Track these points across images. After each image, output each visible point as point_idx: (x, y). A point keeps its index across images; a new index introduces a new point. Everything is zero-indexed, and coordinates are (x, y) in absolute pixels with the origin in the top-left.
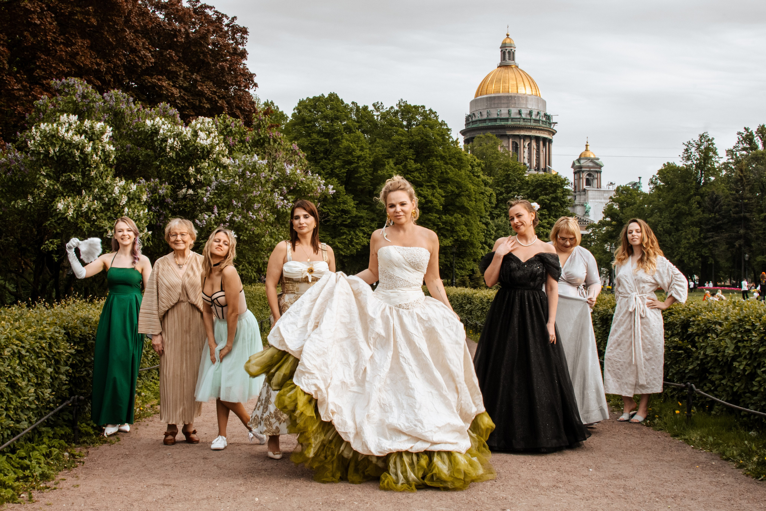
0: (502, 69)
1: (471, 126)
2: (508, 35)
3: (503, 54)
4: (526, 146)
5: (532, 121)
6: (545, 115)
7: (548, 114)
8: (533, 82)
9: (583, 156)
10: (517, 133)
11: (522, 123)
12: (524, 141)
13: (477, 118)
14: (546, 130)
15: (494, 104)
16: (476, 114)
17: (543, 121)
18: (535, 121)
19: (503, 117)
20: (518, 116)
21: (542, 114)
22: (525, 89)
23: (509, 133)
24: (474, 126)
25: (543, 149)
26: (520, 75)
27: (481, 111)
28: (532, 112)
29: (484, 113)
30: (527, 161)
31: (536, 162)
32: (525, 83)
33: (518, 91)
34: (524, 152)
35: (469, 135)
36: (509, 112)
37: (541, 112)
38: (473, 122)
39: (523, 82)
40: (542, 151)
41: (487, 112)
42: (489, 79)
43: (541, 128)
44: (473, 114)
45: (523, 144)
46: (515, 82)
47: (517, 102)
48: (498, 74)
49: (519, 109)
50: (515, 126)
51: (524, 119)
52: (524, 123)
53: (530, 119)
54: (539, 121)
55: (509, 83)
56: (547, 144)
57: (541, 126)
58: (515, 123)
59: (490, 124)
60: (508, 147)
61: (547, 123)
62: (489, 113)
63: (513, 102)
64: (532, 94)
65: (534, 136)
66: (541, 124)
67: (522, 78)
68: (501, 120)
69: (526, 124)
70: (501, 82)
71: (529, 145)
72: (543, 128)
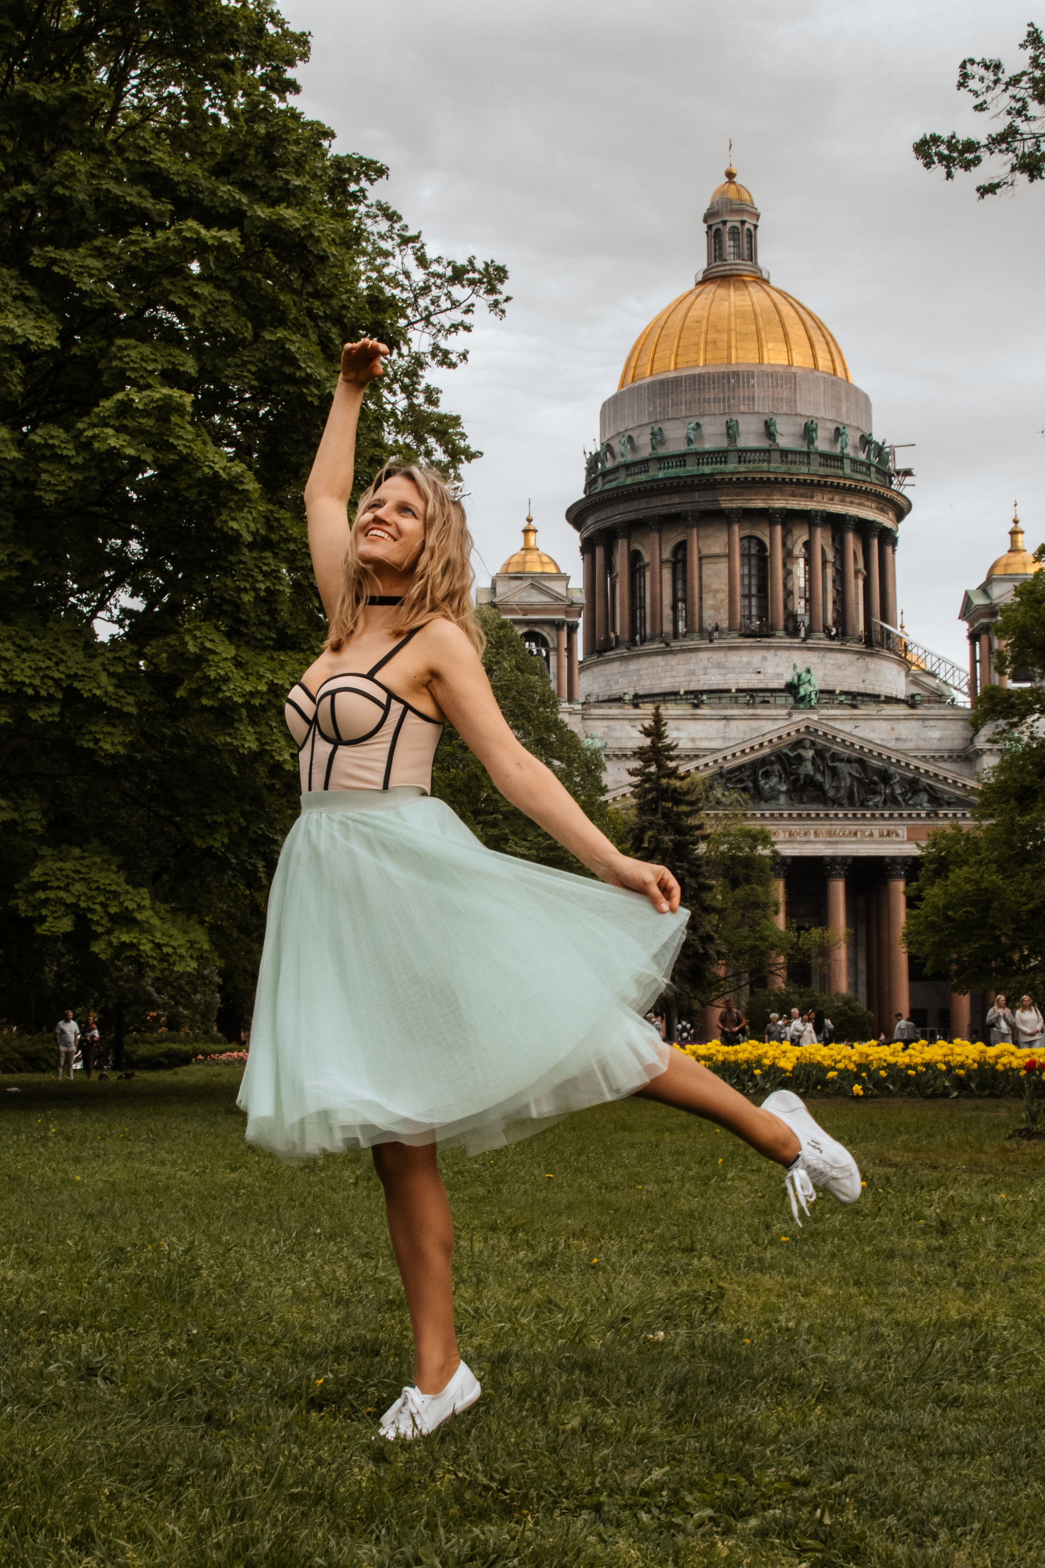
0: (711, 288)
1: (599, 486)
2: (730, 175)
3: (715, 237)
4: (799, 550)
5: (815, 460)
6: (866, 441)
7: (877, 437)
8: (820, 326)
9: (999, 571)
10: (759, 504)
11: (777, 466)
12: (787, 533)
13: (620, 460)
14: (867, 494)
15: (677, 404)
16: (617, 448)
17: (854, 461)
18: (826, 457)
19: (708, 445)
20: (764, 444)
21: (853, 438)
22: (789, 350)
23: (728, 503)
24: (608, 487)
25: (861, 565)
26: (770, 304)
27: (634, 434)
28: (815, 430)
29: (644, 440)
30: (800, 607)
31: (835, 609)
32: (789, 329)
33: (761, 357)
34: (788, 573)
35: (592, 523)
36: (731, 431)
37: (847, 431)
38: (604, 474)
39: (783, 326)
40: (857, 572)
41: (653, 434)
42: (662, 323)
43: (848, 483)
44: (608, 447)
45: (784, 544)
46: (753, 328)
47: (758, 393)
48: (692, 304)
49: (766, 418)
50: (751, 476)
51: (784, 453)
52: (784, 468)
53: (808, 454)
54: (840, 459)
55: (729, 331)
56: (875, 542)
57: (850, 478)
58: (751, 465)
59: (661, 475)
60: (729, 556)
61: (873, 469)
62: (658, 438)
63: (742, 392)
64: (816, 367)
65: (823, 512)
66: (848, 470)
67: (779, 313)
68: (702, 456)
69: (794, 468)
70: (704, 328)
71: (808, 545)
72: (860, 485)
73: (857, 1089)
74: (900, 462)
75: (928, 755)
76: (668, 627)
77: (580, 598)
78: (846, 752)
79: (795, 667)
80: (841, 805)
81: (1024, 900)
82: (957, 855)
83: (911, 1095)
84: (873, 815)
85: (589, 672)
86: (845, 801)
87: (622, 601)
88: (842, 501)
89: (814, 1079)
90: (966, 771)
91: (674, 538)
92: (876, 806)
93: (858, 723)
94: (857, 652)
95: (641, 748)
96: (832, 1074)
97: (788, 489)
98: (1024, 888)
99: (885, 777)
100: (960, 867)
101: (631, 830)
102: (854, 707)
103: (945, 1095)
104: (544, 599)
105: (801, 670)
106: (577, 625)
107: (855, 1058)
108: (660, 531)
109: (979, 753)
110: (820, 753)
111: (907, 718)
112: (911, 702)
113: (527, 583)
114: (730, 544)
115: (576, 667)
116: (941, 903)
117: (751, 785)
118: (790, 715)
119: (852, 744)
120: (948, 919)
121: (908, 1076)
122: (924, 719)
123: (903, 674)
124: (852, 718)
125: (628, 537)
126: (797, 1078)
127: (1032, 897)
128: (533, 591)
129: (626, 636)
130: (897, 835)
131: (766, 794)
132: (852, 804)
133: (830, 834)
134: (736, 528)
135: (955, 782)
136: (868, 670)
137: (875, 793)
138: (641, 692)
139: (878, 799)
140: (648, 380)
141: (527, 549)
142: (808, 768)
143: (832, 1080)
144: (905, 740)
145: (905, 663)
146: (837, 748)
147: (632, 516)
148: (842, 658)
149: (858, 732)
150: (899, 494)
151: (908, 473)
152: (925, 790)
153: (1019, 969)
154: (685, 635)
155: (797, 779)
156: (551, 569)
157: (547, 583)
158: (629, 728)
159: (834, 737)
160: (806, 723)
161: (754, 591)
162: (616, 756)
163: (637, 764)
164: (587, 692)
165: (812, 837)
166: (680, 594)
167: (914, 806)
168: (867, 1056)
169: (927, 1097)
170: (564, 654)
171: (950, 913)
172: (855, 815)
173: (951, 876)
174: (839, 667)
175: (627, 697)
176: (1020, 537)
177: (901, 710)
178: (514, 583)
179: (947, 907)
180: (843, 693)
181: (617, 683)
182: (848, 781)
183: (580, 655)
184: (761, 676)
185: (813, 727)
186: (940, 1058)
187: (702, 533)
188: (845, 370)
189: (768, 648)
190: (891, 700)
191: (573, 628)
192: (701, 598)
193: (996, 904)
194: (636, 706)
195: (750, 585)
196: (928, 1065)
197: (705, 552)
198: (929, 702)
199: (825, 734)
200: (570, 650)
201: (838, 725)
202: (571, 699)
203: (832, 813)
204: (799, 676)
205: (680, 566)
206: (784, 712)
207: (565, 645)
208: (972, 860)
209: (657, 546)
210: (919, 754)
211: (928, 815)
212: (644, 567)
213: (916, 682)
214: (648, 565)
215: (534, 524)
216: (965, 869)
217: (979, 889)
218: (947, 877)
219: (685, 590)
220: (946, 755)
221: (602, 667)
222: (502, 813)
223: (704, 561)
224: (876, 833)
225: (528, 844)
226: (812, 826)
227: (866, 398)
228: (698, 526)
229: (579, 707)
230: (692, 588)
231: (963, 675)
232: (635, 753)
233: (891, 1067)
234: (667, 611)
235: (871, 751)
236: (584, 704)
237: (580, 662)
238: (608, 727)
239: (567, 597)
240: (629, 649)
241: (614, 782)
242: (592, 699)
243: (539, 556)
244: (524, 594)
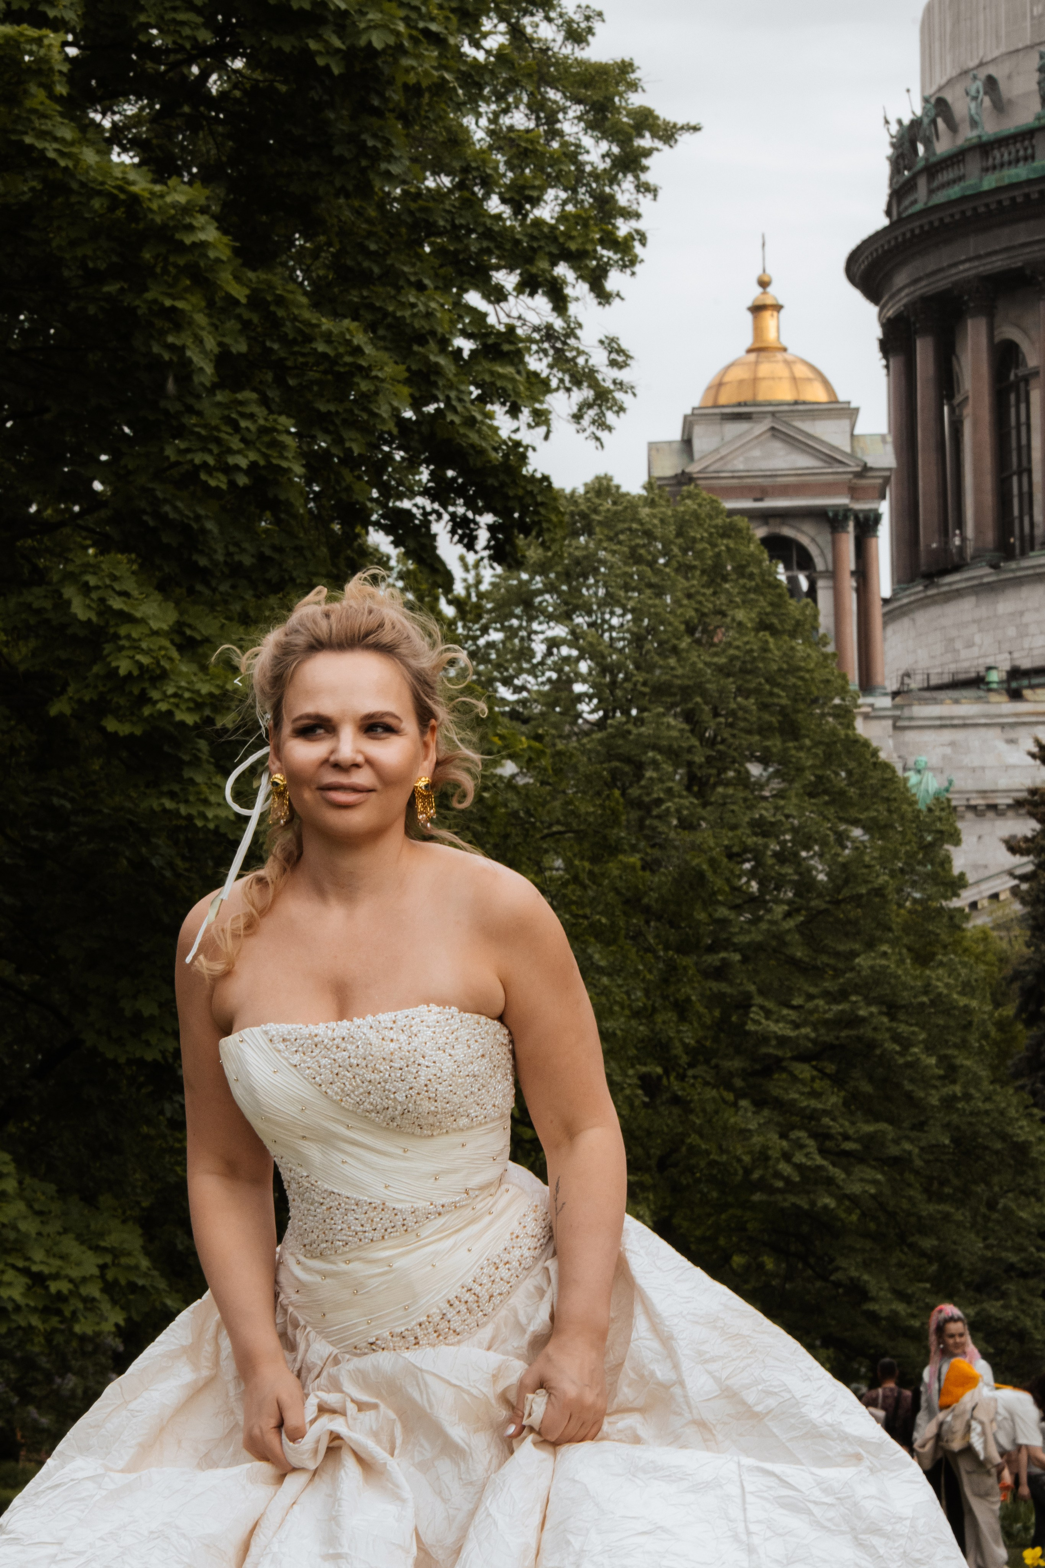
1: (921, 197)
24: (941, 199)
27: (999, 72)
29: (1023, 86)
35: (906, 284)
38: (932, 169)
77: (883, 456)
85: (906, 622)
95: (1033, 792)
101: (1017, 976)
104: (803, 461)
106: (877, 518)
113: (761, 427)
115: (877, 612)
125: (990, 312)
128: (777, 446)
129: (990, 537)
138: (1026, 664)
141: (759, 349)
147: (997, 265)
156: (816, 394)
157: (807, 426)
158: (1002, 746)
162: (973, 808)
163: (1026, 827)
164: (904, 666)
170: (849, 584)
175: (994, 676)
178: (734, 429)
181: (970, 645)
183: (884, 585)
191: (866, 526)
194: (1016, 695)
200: (863, 574)
202: (867, 685)
207: (850, 562)
212: (1026, 379)
214: (1035, 374)
221: (934, 611)
222: (737, 948)
225: (793, 1015)
229: (885, 702)
232: (1018, 804)
236: (895, 694)
237: (886, 601)
238: (952, 744)
239: (852, 455)
240: (995, 566)
241: (976, 867)
242: (915, 684)
243: (788, 363)
244: (757, 453)
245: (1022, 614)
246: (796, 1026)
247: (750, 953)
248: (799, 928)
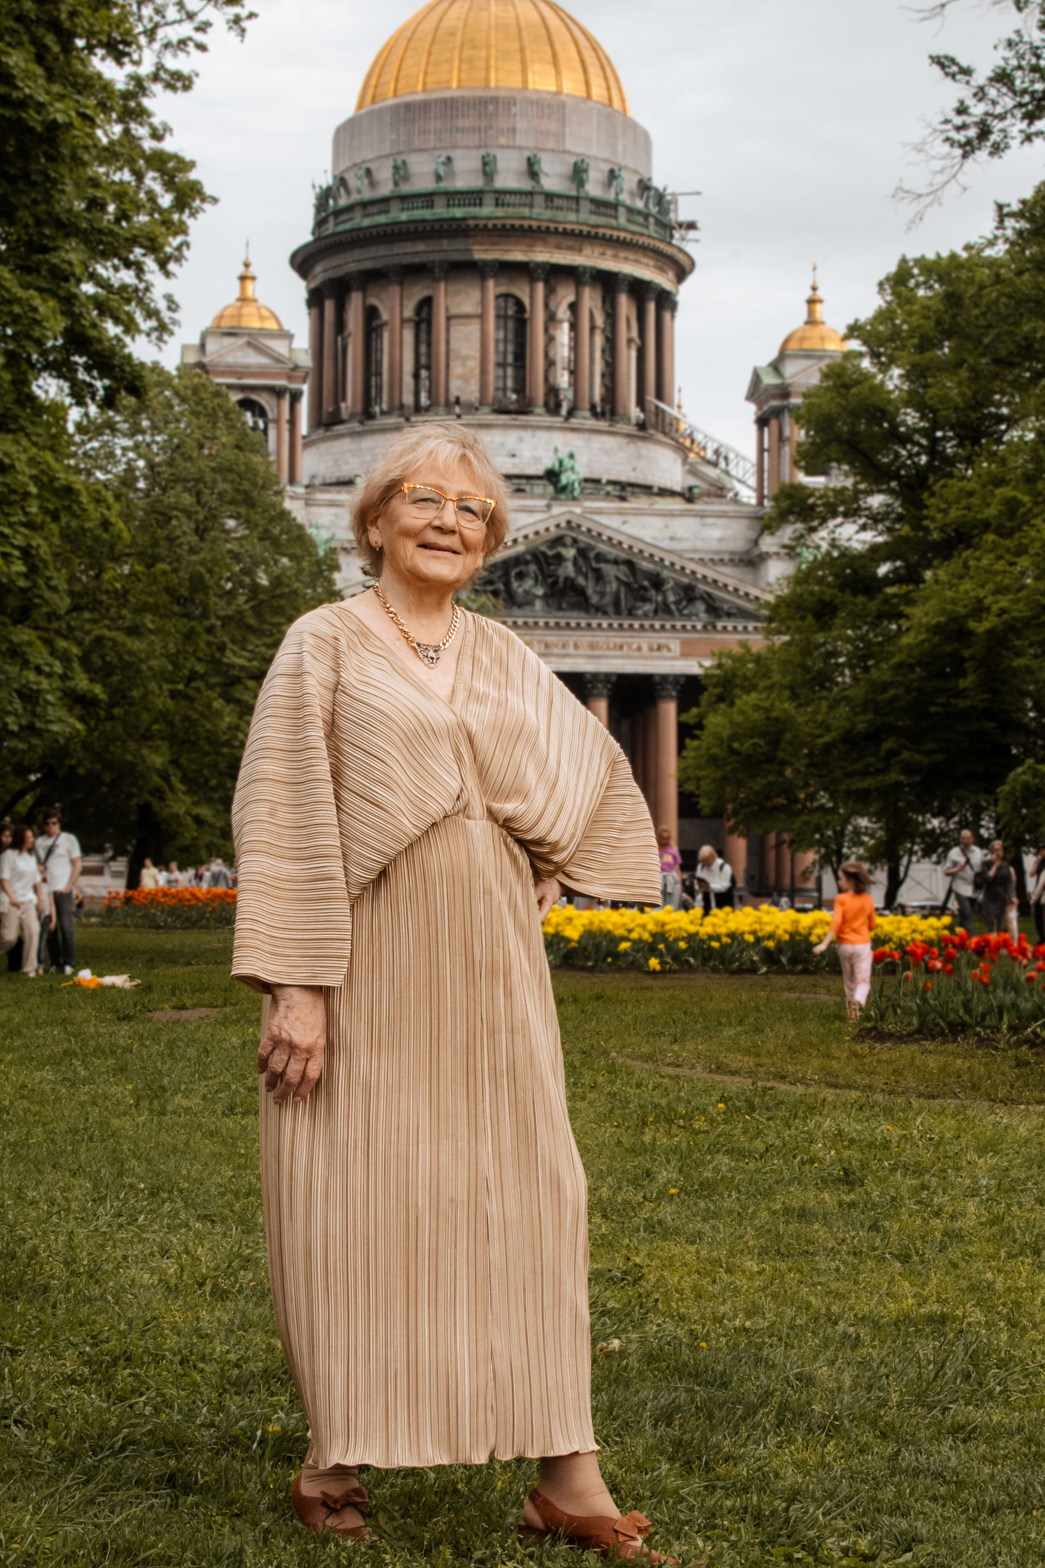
1: (331, 227)
4: (563, 313)
5: (585, 206)
6: (644, 187)
7: (658, 182)
8: (595, 47)
9: (793, 346)
10: (517, 255)
11: (540, 213)
12: (550, 291)
13: (355, 197)
14: (644, 249)
15: (425, 132)
16: (353, 182)
17: (630, 210)
18: (599, 205)
19: (461, 184)
20: (526, 185)
21: (629, 182)
22: (558, 74)
23: (483, 253)
24: (341, 228)
25: (635, 333)
26: (535, 16)
27: (373, 166)
28: (585, 171)
29: (384, 175)
30: (563, 380)
31: (604, 385)
32: (558, 48)
33: (525, 81)
34: (550, 340)
35: (321, 272)
36: (488, 168)
37: (624, 174)
38: (337, 213)
39: (551, 44)
40: (630, 341)
41: (396, 168)
42: (408, 34)
43: (622, 235)
44: (341, 181)
45: (546, 305)
46: (516, 45)
47: (521, 124)
48: (445, 13)
49: (527, 154)
50: (509, 222)
51: (550, 197)
52: (548, 214)
53: (577, 199)
54: (614, 206)
55: (488, 47)
56: (651, 307)
57: (625, 230)
58: (510, 211)
59: (404, 217)
60: (482, 317)
61: (651, 220)
62: (401, 172)
63: (503, 123)
64: (589, 96)
65: (592, 268)
66: (622, 220)
67: (547, 28)
68: (453, 197)
69: (560, 216)
70: (458, 42)
71: (574, 307)
72: (636, 238)
73: (654, 963)
74: (683, 213)
75: (707, 557)
76: (408, 399)
77: (306, 361)
78: (613, 553)
79: (556, 450)
80: (605, 613)
81: (817, 732)
82: (745, 678)
83: (715, 970)
84: (642, 626)
85: (314, 449)
86: (610, 609)
87: (355, 367)
88: (615, 257)
89: (604, 950)
90: (749, 577)
91: (418, 293)
92: (646, 616)
93: (626, 518)
94: (628, 436)
96: (624, 946)
97: (553, 240)
98: (819, 718)
99: (657, 582)
100: (748, 692)
102: (623, 499)
103: (753, 970)
104: (263, 360)
105: (563, 454)
106: (300, 393)
107: (651, 927)
108: (401, 284)
109: (763, 557)
110: (583, 553)
111: (683, 514)
112: (688, 496)
113: (242, 341)
114: (483, 302)
115: (299, 442)
116: (726, 733)
117: (501, 587)
118: (549, 507)
119: (620, 543)
120: (733, 752)
121: (710, 948)
122: (702, 515)
123: (679, 462)
124: (620, 513)
125: (364, 289)
126: (585, 949)
127: (828, 729)
128: (250, 351)
129: (359, 407)
130: (669, 650)
131: (520, 598)
132: (618, 612)
133: (592, 646)
134: (491, 284)
135: (736, 590)
136: (639, 456)
137: (645, 600)
139: (648, 607)
140: (391, 102)
141: (243, 299)
142: (568, 570)
143: (626, 954)
144: (680, 540)
145: (682, 450)
146: (602, 547)
147: (369, 265)
148: (610, 442)
149: (627, 529)
150: (681, 250)
151: (691, 226)
152: (702, 598)
153: (805, 807)
154: (427, 409)
155: (556, 582)
156: (272, 325)
157: (266, 342)
159: (600, 535)
160: (567, 517)
161: (510, 359)
162: (345, 549)
164: (312, 471)
165: (571, 650)
166: (423, 360)
167: (689, 617)
168: (663, 925)
169: (733, 973)
170: (285, 427)
171: (736, 745)
172: (621, 626)
173: (738, 702)
174: (607, 452)
176: (818, 307)
177: (677, 504)
178: (228, 341)
179: (733, 737)
180: (611, 483)
181: (346, 463)
182: (614, 586)
183: (303, 427)
184: (516, 460)
185: (575, 521)
186: (747, 928)
187: (451, 288)
188: (623, 100)
189: (525, 427)
190: (665, 492)
191: (295, 397)
192: (448, 366)
193: (788, 736)
195: (505, 353)
196: (732, 935)
197: (454, 311)
198: (709, 494)
199: (589, 530)
200: (293, 422)
201: (603, 520)
202: (292, 480)
203: (594, 623)
204: (561, 463)
205: (423, 326)
206: (542, 503)
207: (286, 415)
208: (762, 684)
209: (397, 302)
210: (696, 556)
211: (705, 627)
212: (381, 326)
213: (693, 471)
214: (386, 324)
215: (253, 270)
216: (754, 695)
217: (768, 719)
218: (732, 704)
219: (429, 355)
220: (726, 558)
221: (328, 444)
222: (219, 618)
223: (453, 322)
224: (645, 647)
226: (571, 637)
227: (646, 136)
228: (446, 279)
229: (301, 490)
230: (438, 354)
231: (748, 466)
233: (691, 938)
234: (408, 380)
235: (641, 551)
236: (307, 487)
237: (304, 437)
238: (336, 515)
239: (290, 359)
240: (361, 423)
241: (345, 580)
242: (317, 481)
243: (258, 309)
244: (239, 354)
245: (374, 448)
246: (250, 660)
247: (226, 621)
248: (252, 608)
